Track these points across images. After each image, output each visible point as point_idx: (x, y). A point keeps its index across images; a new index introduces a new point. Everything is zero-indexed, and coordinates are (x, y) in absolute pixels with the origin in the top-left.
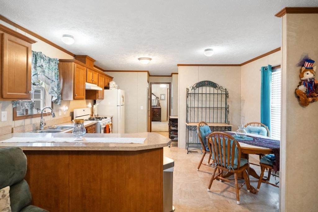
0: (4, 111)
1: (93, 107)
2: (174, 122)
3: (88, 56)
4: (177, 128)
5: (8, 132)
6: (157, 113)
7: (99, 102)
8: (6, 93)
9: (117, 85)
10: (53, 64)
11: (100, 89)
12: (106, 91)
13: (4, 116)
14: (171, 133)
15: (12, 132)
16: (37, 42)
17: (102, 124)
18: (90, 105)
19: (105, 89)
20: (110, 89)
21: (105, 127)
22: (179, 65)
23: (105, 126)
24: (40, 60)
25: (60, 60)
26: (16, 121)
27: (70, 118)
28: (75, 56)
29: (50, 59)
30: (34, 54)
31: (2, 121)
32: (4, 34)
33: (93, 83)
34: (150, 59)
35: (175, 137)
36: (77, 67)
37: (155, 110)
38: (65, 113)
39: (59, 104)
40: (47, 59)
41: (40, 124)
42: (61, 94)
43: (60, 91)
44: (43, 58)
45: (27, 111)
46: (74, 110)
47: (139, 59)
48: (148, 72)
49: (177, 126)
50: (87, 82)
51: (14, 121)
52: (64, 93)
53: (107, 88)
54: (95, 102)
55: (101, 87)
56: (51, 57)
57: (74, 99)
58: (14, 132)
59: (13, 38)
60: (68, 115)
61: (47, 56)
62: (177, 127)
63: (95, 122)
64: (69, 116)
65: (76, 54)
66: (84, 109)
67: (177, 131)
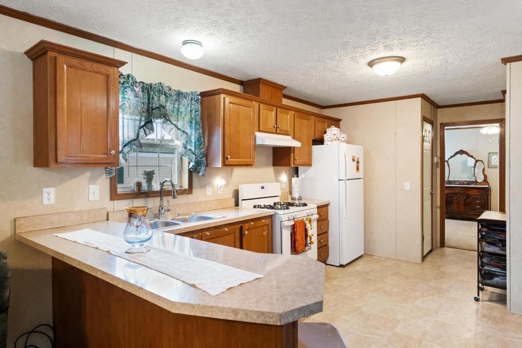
0: (94, 184)
1: (290, 181)
2: (495, 230)
4: (502, 250)
5: (100, 219)
6: (478, 201)
7: (305, 171)
9: (343, 135)
10: (185, 102)
12: (316, 148)
13: (94, 192)
14: (485, 260)
15: (108, 220)
16: (127, 63)
17: (284, 218)
18: (284, 177)
19: (313, 145)
20: (325, 143)
21: (294, 225)
22: (506, 61)
23: (293, 223)
24: (159, 97)
25: (203, 94)
26: (115, 201)
27: (233, 200)
28: (241, 83)
29: (179, 94)
30: (144, 87)
31: (90, 200)
32: (57, 58)
33: (277, 133)
34: (402, 60)
35: (498, 276)
36: (230, 103)
37: (471, 193)
38: (220, 192)
39: (201, 174)
40: (174, 94)
41: (159, 208)
42: (205, 155)
43: (203, 150)
44: (165, 92)
45: (139, 185)
46: (240, 186)
47: (371, 64)
48: (424, 97)
49: (503, 243)
50: (259, 131)
51: (112, 202)
52: (211, 152)
53: (320, 141)
54: (296, 172)
55: (298, 140)
56: (181, 90)
57: (225, 164)
58: (109, 219)
60: (229, 195)
61: (173, 88)
62: (504, 245)
63: (270, 212)
64: (231, 196)
65: (243, 80)
66: (263, 185)
67: (503, 258)
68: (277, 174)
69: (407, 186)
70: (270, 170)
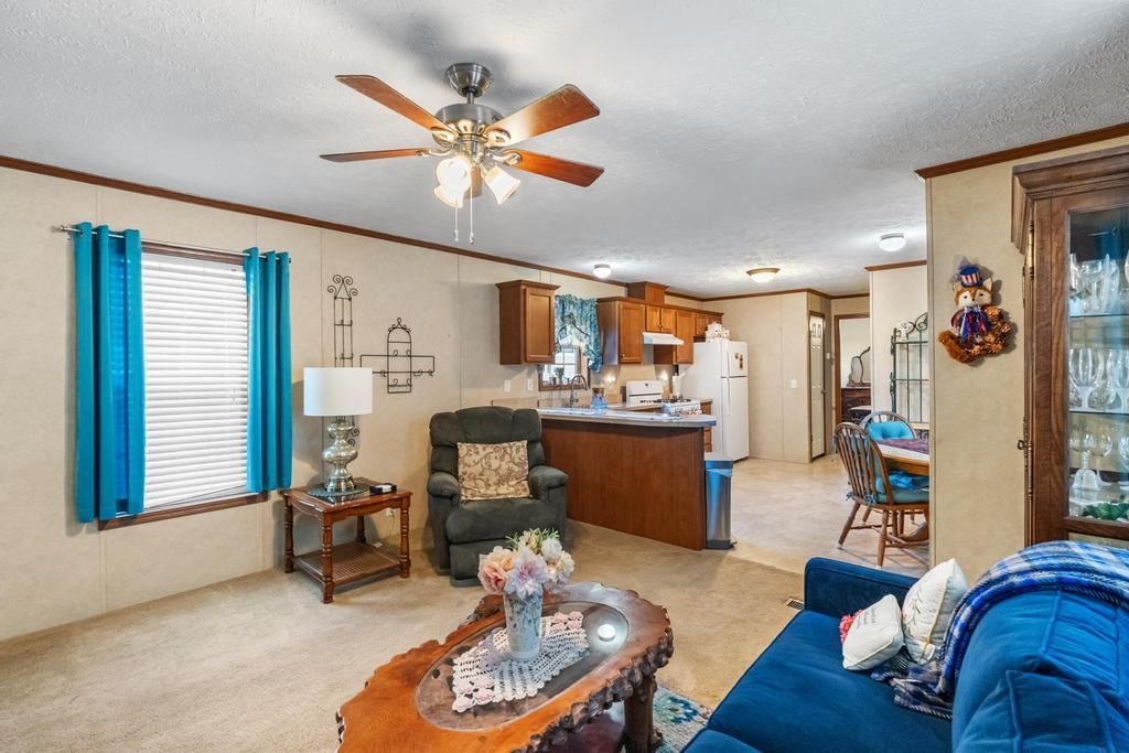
0: (530, 378)
1: (671, 379)
3: (650, 281)
5: (533, 405)
7: (685, 370)
8: (530, 356)
9: (726, 332)
10: (587, 308)
11: (679, 342)
12: (697, 346)
13: (530, 385)
15: (539, 406)
18: (664, 376)
19: (695, 342)
20: (707, 340)
22: (869, 270)
24: (569, 307)
25: (599, 300)
26: (542, 392)
27: (620, 397)
28: (627, 286)
29: (583, 302)
31: (528, 390)
32: (526, 290)
33: (662, 333)
34: (776, 270)
38: (610, 387)
39: (599, 371)
40: (579, 302)
42: (602, 354)
43: (601, 350)
44: (574, 302)
45: (554, 379)
46: (627, 383)
47: (750, 273)
48: (810, 291)
50: (646, 331)
51: (540, 392)
52: (607, 352)
53: (701, 338)
54: (676, 370)
55: (680, 338)
56: (584, 298)
57: (619, 362)
59: (534, 290)
60: (617, 391)
61: (578, 297)
64: (619, 392)
65: (628, 283)
66: (648, 382)
68: (658, 371)
69: (794, 384)
70: (652, 368)
